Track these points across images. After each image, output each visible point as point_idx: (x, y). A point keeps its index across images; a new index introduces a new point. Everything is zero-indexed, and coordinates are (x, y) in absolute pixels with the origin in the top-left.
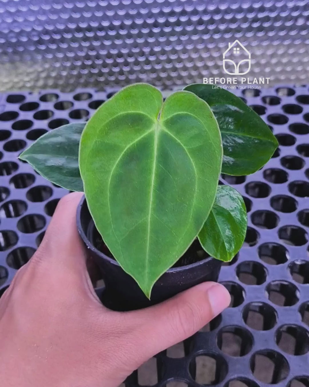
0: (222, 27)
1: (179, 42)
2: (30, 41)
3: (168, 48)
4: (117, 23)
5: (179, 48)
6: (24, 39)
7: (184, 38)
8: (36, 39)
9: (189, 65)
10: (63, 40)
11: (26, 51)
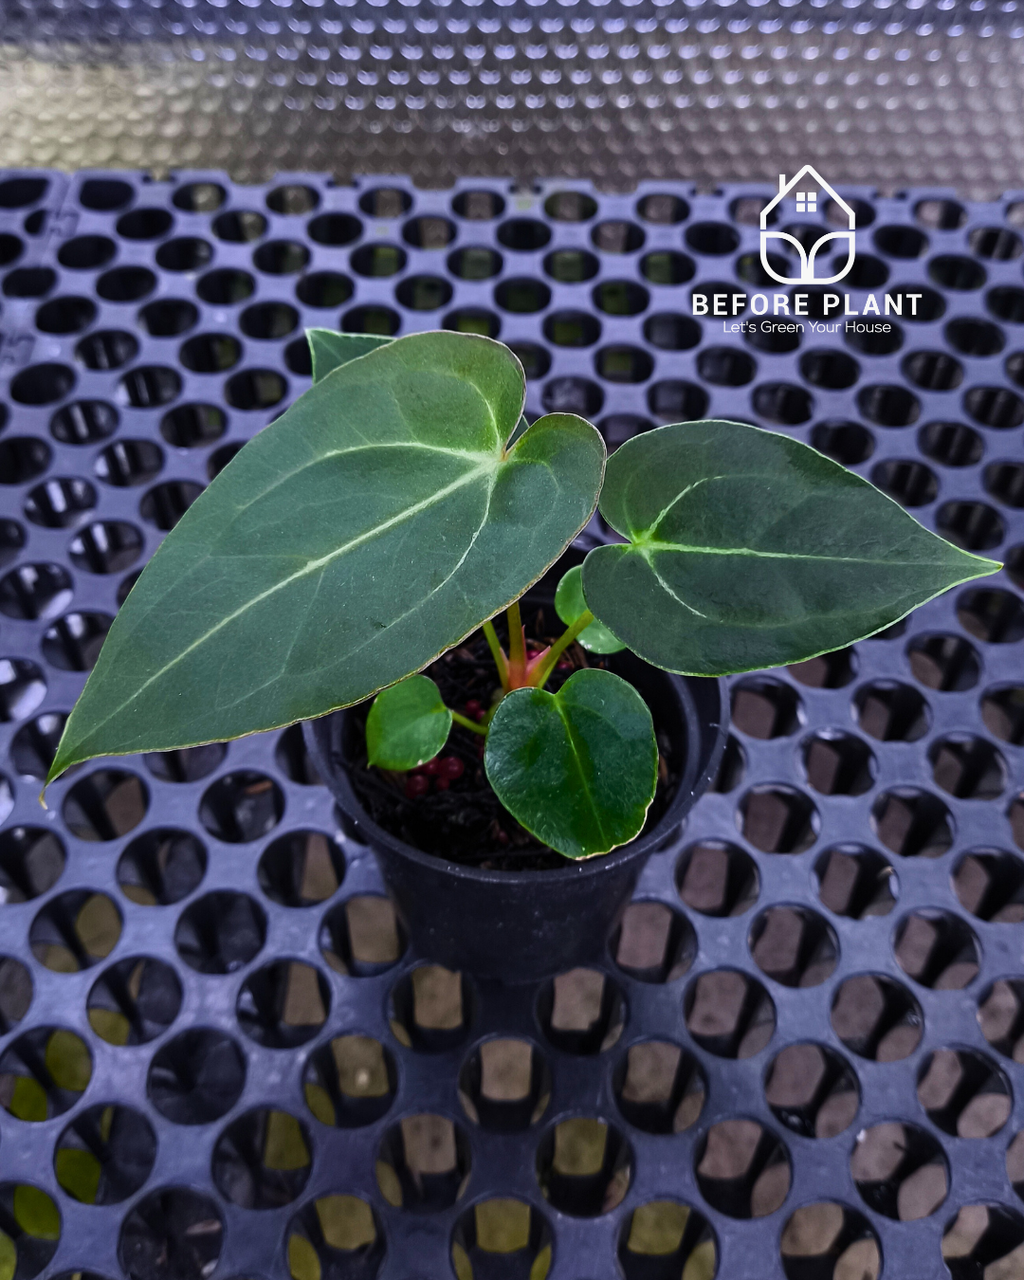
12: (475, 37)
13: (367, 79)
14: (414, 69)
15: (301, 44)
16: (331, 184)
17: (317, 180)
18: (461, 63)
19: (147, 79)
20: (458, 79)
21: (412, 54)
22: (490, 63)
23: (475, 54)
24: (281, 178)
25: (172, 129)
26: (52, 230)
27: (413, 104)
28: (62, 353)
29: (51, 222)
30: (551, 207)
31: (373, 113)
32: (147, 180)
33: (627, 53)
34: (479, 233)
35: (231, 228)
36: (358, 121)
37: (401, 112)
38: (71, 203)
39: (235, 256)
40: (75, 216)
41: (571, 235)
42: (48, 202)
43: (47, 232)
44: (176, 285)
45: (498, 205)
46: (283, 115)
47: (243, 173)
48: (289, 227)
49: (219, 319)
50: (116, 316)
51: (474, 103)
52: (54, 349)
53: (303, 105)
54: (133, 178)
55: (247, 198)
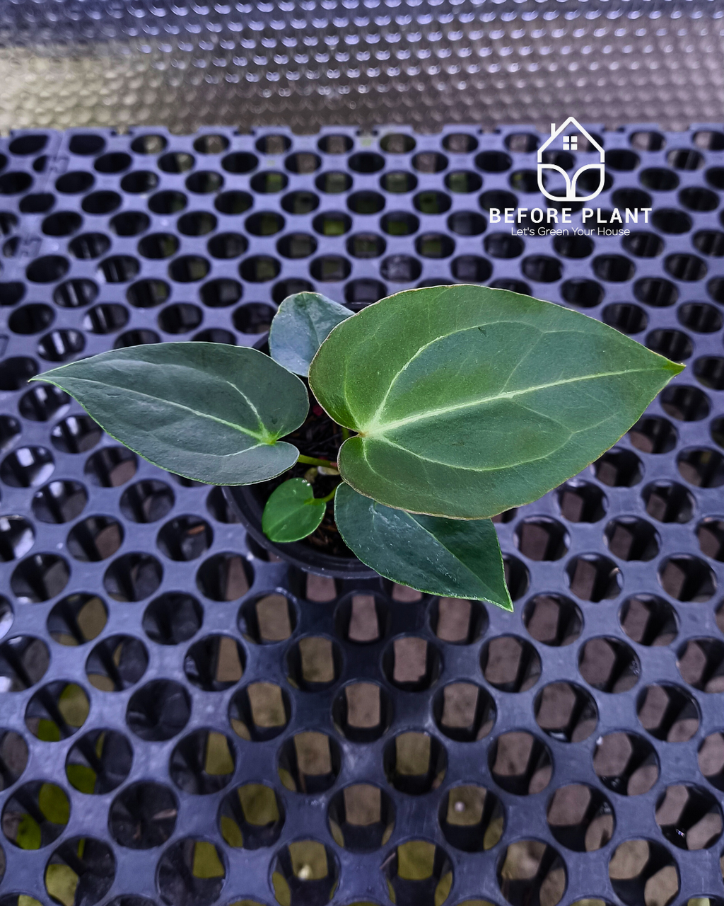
12: (332, 31)
13: (260, 61)
14: (291, 53)
15: (215, 39)
16: (236, 133)
17: (227, 131)
18: (323, 48)
19: (112, 67)
20: (321, 59)
21: (290, 43)
22: (342, 47)
23: (332, 42)
24: (203, 130)
25: (130, 100)
26: (52, 169)
27: (292, 77)
28: (60, 248)
29: (51, 164)
30: (385, 144)
31: (264, 84)
32: (114, 134)
33: (434, 37)
34: (336, 163)
35: (170, 164)
36: (254, 90)
37: (284, 83)
38: (63, 151)
39: (174, 182)
40: (66, 159)
41: (398, 162)
42: (48, 151)
43: (48, 170)
44: (134, 202)
45: (349, 143)
46: (204, 87)
47: (178, 128)
48: (209, 163)
49: (164, 224)
50: (95, 223)
51: (332, 75)
52: (55, 246)
53: (217, 80)
54: (104, 133)
55: (181, 144)
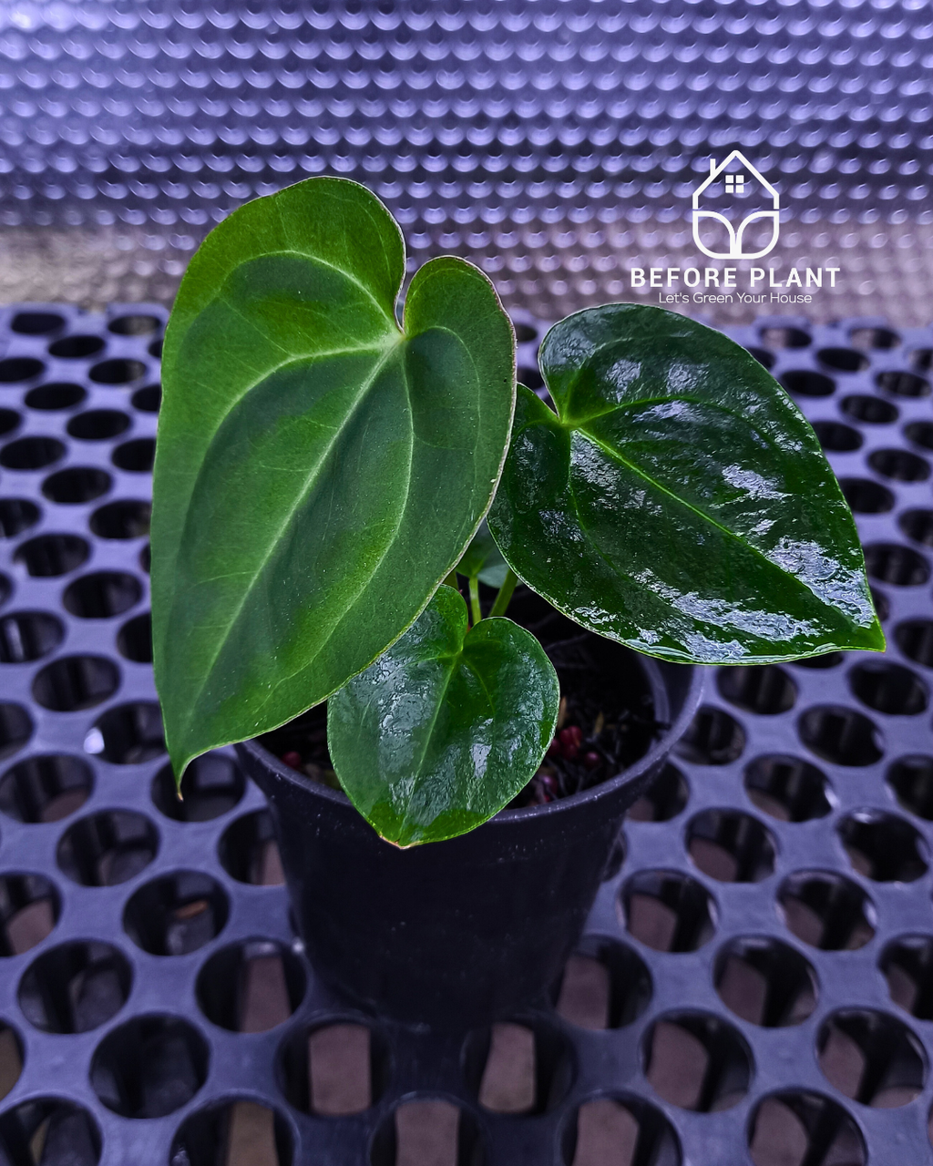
0: (613, 166)
1: (494, 201)
2: (82, 174)
3: (463, 217)
4: (326, 138)
5: (493, 217)
6: (66, 166)
7: (508, 191)
8: (99, 167)
9: (518, 265)
10: (176, 176)
11: (71, 199)
